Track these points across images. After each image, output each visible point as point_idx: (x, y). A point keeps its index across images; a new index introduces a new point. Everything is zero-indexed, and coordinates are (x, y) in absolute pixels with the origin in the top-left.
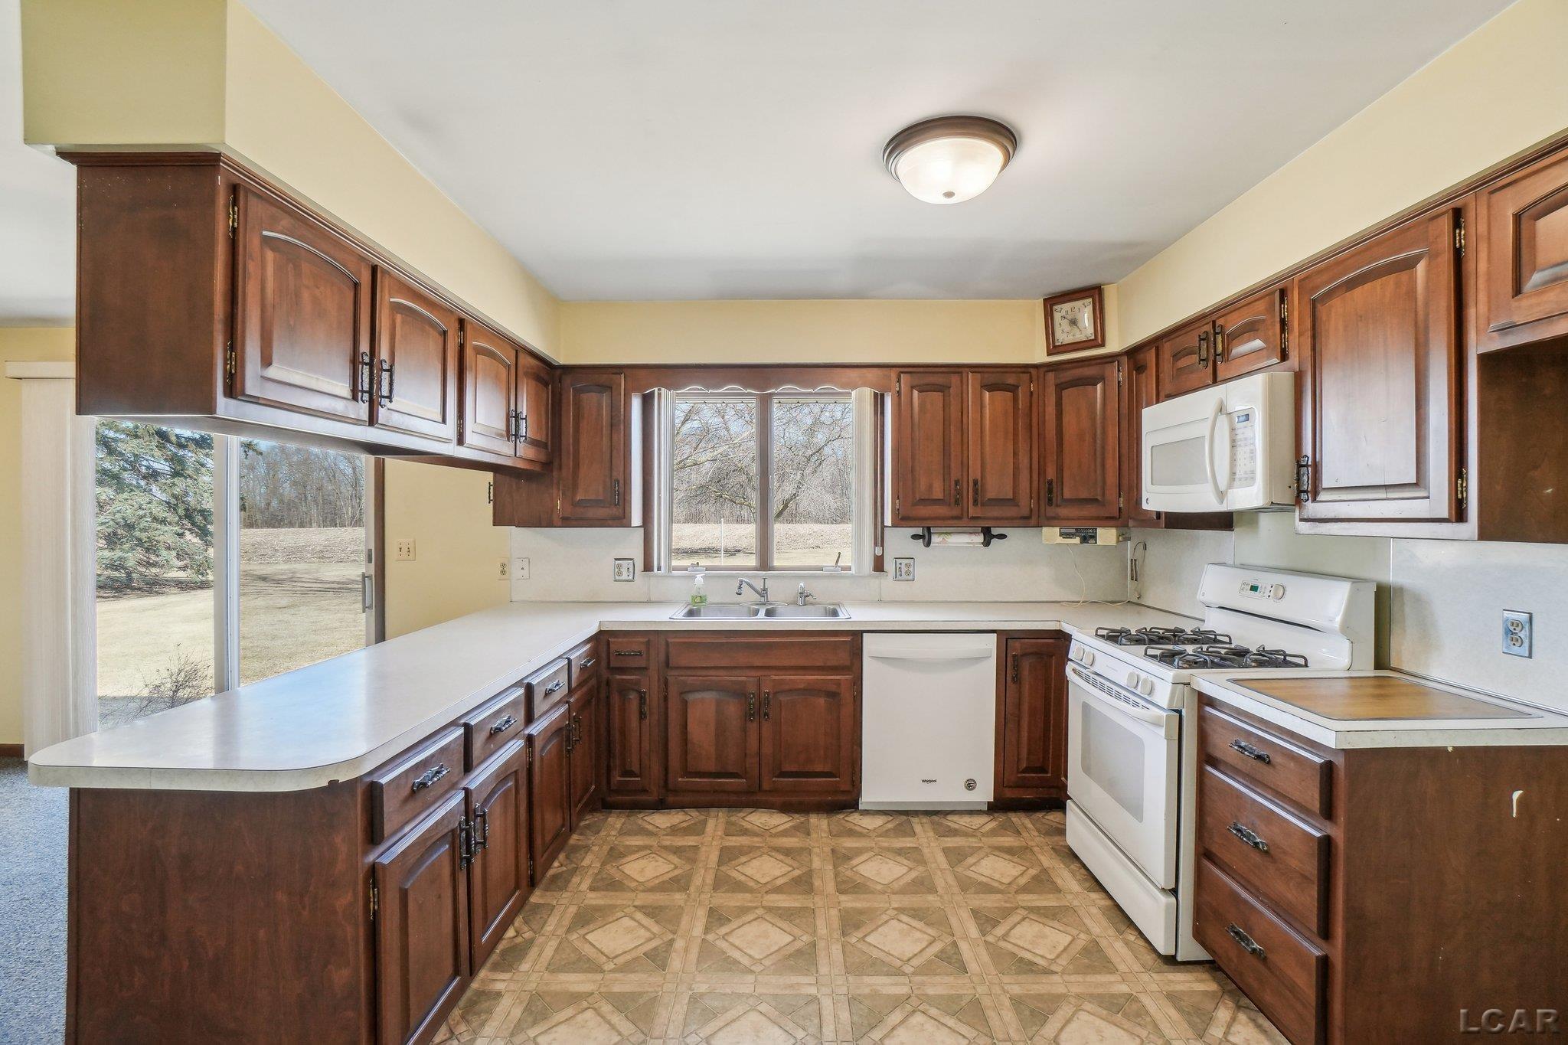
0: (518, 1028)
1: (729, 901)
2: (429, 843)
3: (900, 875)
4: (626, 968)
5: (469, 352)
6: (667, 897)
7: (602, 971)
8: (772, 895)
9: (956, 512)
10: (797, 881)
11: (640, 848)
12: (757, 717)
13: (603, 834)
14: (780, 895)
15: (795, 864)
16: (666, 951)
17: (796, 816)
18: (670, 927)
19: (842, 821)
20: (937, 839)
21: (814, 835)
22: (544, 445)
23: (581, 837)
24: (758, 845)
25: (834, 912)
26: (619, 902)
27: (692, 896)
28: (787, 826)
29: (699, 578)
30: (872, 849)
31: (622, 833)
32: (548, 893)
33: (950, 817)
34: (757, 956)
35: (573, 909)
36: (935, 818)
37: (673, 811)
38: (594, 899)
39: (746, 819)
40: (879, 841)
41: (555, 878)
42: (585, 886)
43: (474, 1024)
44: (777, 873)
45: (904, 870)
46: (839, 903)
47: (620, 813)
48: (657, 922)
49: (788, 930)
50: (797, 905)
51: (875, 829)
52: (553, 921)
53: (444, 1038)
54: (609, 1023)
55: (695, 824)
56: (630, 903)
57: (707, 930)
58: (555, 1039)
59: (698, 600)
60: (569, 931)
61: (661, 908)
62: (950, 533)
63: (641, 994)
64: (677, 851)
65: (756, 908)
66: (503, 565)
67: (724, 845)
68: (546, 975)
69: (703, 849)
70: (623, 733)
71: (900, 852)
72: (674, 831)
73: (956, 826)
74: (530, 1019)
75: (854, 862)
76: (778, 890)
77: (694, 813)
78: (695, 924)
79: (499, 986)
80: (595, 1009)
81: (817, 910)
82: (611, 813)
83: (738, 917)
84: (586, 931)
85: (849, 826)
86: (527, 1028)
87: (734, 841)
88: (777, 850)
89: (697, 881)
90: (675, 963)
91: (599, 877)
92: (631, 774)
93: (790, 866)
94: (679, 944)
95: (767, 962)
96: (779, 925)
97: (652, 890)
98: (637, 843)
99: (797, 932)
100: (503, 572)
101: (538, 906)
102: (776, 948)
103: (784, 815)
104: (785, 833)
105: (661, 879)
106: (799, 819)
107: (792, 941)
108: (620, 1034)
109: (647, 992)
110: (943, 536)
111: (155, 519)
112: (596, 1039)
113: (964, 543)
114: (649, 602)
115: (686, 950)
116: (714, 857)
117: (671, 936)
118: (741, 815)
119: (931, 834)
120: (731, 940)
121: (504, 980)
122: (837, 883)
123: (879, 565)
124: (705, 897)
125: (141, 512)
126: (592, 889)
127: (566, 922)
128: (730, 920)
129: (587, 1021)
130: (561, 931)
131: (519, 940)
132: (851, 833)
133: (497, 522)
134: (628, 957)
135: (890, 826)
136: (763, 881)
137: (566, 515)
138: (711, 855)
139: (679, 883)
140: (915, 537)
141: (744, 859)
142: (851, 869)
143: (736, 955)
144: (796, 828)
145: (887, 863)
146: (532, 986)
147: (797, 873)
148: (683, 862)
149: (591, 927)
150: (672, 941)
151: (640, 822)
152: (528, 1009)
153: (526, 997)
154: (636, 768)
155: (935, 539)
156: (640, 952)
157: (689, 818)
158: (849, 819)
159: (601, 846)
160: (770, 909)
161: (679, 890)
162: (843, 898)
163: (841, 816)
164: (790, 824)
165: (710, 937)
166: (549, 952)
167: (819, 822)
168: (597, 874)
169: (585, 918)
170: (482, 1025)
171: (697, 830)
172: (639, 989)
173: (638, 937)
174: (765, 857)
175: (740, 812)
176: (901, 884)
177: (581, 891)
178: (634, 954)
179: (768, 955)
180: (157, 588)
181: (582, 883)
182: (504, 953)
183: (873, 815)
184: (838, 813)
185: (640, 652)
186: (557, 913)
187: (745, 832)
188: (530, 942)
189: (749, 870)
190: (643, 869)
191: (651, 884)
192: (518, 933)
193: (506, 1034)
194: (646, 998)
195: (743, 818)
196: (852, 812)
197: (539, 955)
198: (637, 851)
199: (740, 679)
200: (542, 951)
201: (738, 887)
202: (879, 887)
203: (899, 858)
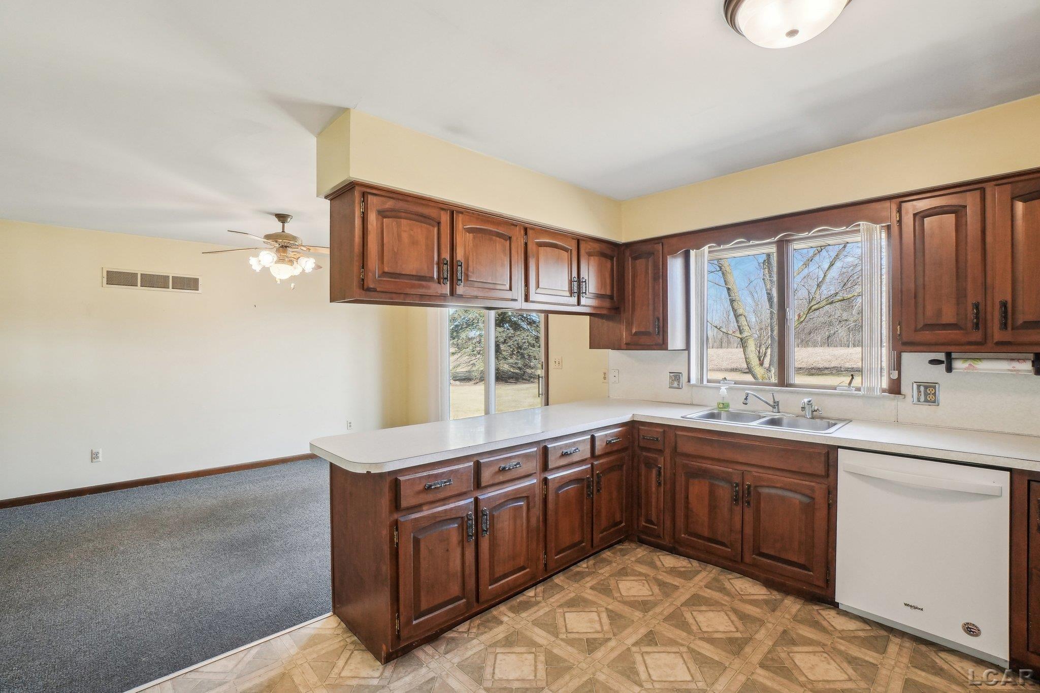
0: (494, 645)
1: (670, 632)
2: (438, 519)
3: (833, 679)
4: (570, 642)
5: (531, 246)
6: (630, 611)
7: (557, 637)
8: (702, 642)
9: (977, 336)
10: (731, 641)
11: (640, 574)
12: (741, 503)
13: (626, 557)
14: (709, 645)
15: (741, 628)
16: (600, 644)
17: (775, 593)
18: (615, 630)
19: (815, 613)
20: (908, 667)
21: (778, 613)
22: (611, 297)
23: (612, 555)
24: (723, 602)
25: (742, 678)
26: (600, 602)
27: (646, 618)
28: (761, 597)
29: (723, 390)
30: (823, 645)
31: (639, 561)
32: (567, 581)
33: (943, 655)
34: (654, 678)
35: (572, 595)
36: (923, 648)
37: (682, 558)
38: (589, 594)
39: (730, 581)
40: (837, 642)
41: (578, 573)
42: (589, 585)
43: (480, 631)
44: (721, 628)
45: (845, 677)
46: (753, 673)
47: (648, 548)
48: (611, 624)
49: (692, 671)
50: (716, 658)
51: (843, 630)
52: (557, 597)
53: (464, 630)
54: (536, 667)
55: (690, 571)
56: (605, 605)
57: (636, 644)
58: (504, 659)
59: (721, 406)
60: (560, 606)
61: (620, 616)
62: (980, 359)
63: (565, 661)
64: (662, 584)
65: (682, 645)
66: (605, 374)
67: (698, 593)
68: (530, 624)
69: (681, 590)
70: (647, 492)
71: (852, 661)
72: (673, 571)
73: (945, 666)
74: (503, 643)
75: (796, 649)
76: (711, 641)
77: (695, 563)
78: (630, 637)
79: (505, 619)
80: (536, 656)
81: (728, 669)
82: (641, 546)
83: (665, 645)
84: (568, 610)
85: (818, 618)
86: (499, 647)
87: (708, 593)
88: (735, 611)
89: (658, 610)
90: (599, 654)
91: (602, 582)
92: (652, 523)
93: (736, 628)
94: (612, 643)
95: (657, 685)
96: (689, 665)
97: (625, 603)
98: (641, 570)
99: (699, 676)
100: (605, 378)
101: (557, 585)
102: (672, 679)
103: (765, 588)
104: (754, 603)
105: (636, 599)
106: (776, 595)
107: (689, 681)
108: (535, 676)
109: (569, 662)
110: (969, 362)
111: (530, 343)
112: (522, 671)
113: (1005, 370)
114: (692, 405)
115: (612, 649)
116: (683, 599)
117: (611, 636)
118: (730, 576)
119: (905, 660)
120: (646, 658)
121: (509, 617)
122: (765, 657)
123: (895, 388)
124: (654, 622)
125: (524, 341)
126: (592, 588)
127: (562, 601)
128: (656, 644)
129: (527, 659)
130: (555, 605)
131: (533, 599)
132: (815, 625)
133: (592, 346)
134: (576, 636)
135: (861, 634)
136: (705, 629)
137: (627, 342)
138: (683, 596)
139: (644, 606)
140: (934, 362)
141: (704, 608)
142: (788, 653)
143: (641, 669)
144: (766, 602)
145: (829, 663)
146: (518, 627)
147: (738, 635)
148: (660, 594)
149: (573, 609)
150: (610, 639)
151: (656, 558)
152: (506, 638)
153: (512, 630)
154: (654, 518)
155: (958, 365)
156: (585, 637)
157: (690, 565)
158: (824, 613)
159: (618, 564)
160: (691, 651)
161: (642, 611)
162: (760, 671)
163: (816, 607)
164: (765, 597)
165: (634, 649)
166: (541, 612)
167: (792, 605)
168: (602, 580)
169: (576, 604)
170: (482, 634)
171: (686, 575)
172: (566, 658)
173: (593, 627)
174: (722, 614)
175: (730, 574)
176: (827, 687)
177: (586, 588)
178: (581, 636)
179: (662, 681)
180: (532, 380)
181: (590, 582)
182: (520, 603)
183: (851, 618)
184: (816, 604)
185: (657, 439)
186: (563, 593)
187: (722, 590)
188: (537, 603)
189: (700, 618)
190: (631, 588)
191: (628, 599)
192: (535, 596)
193: (488, 644)
194: (566, 664)
195: (729, 579)
196: (829, 608)
197: (535, 612)
198: (638, 576)
199: (727, 469)
200: (538, 610)
201: (684, 626)
202: (802, 679)
203: (845, 665)
